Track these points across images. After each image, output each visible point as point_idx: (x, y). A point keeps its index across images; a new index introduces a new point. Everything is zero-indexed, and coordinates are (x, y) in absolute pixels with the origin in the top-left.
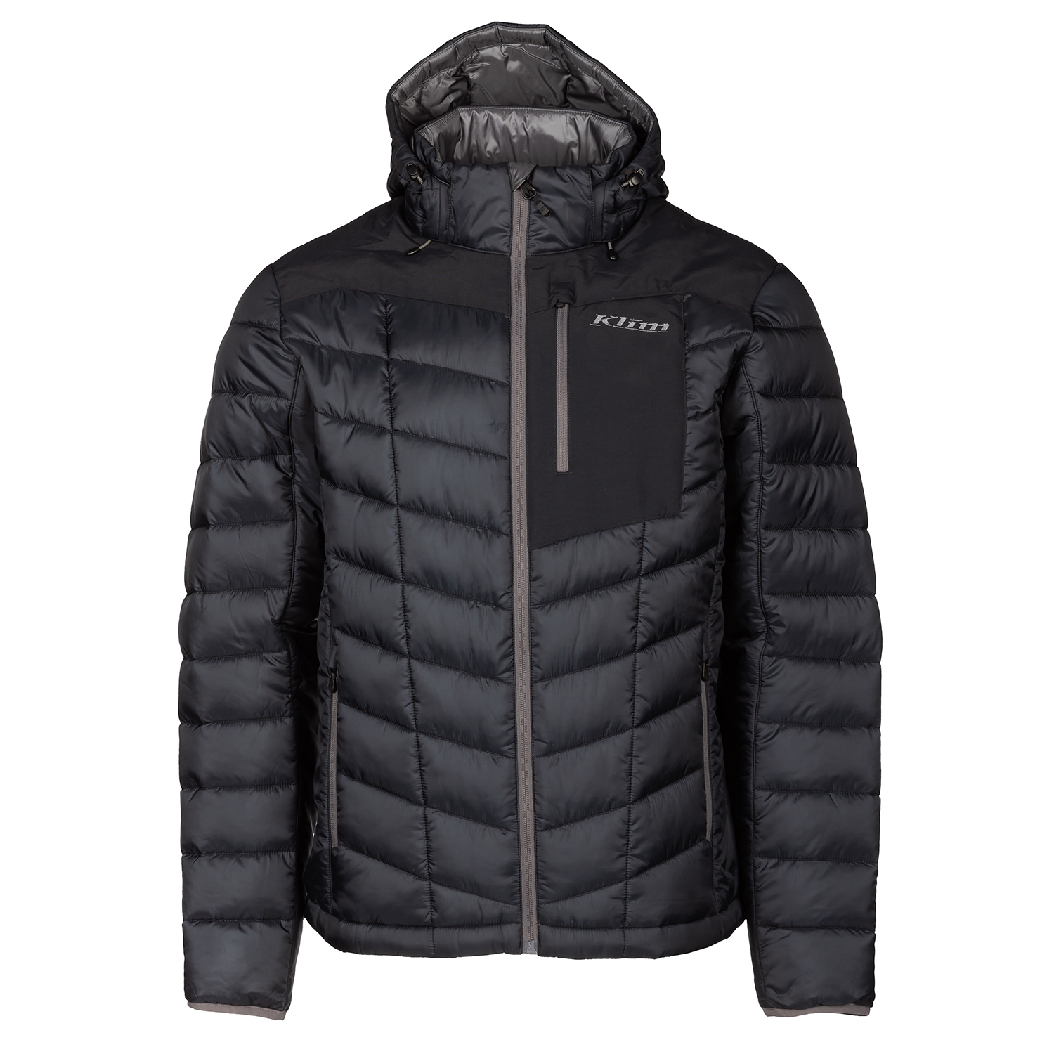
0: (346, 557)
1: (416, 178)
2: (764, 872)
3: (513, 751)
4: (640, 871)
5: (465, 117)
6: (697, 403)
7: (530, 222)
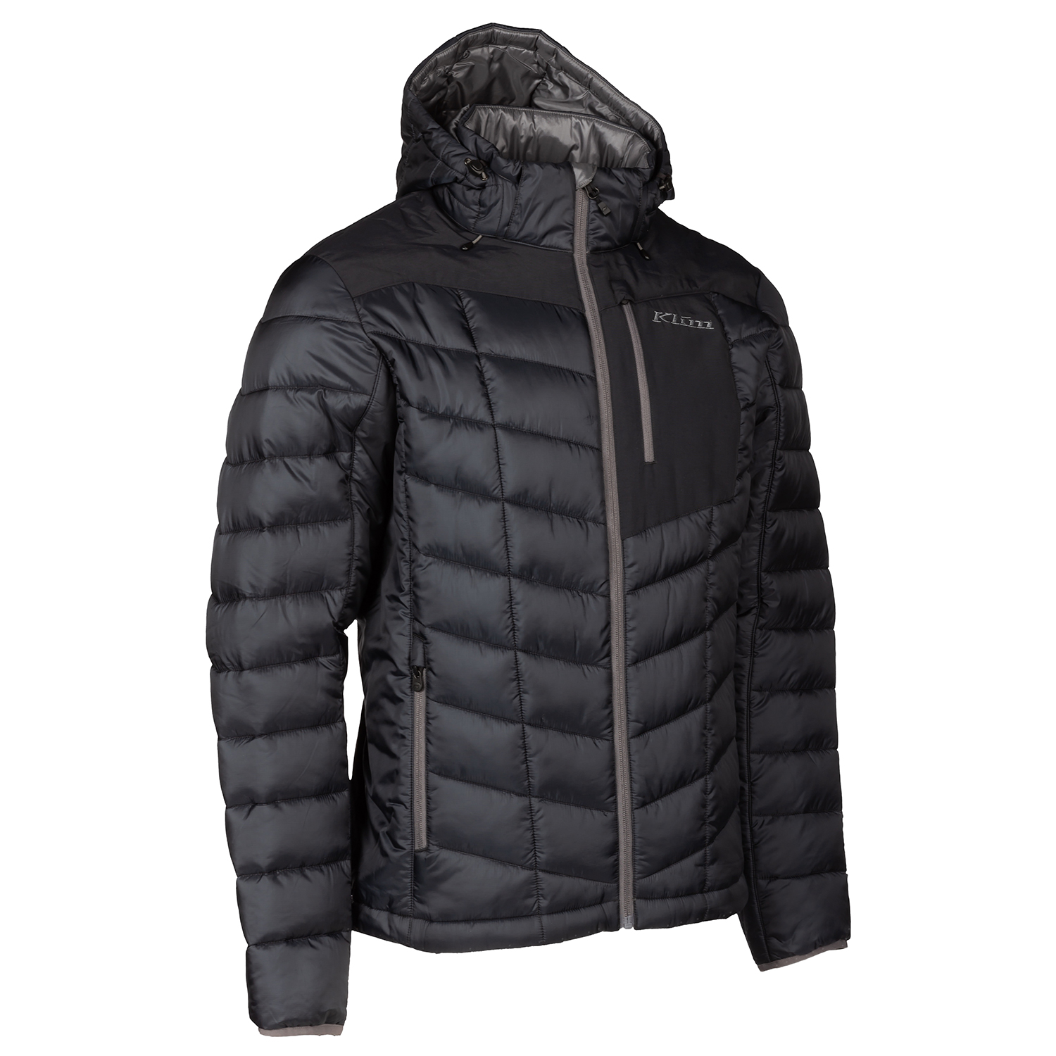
0: (442, 554)
1: (481, 174)
2: (762, 829)
3: (610, 734)
4: (713, 837)
5: (482, 115)
6: (746, 395)
7: (590, 221)
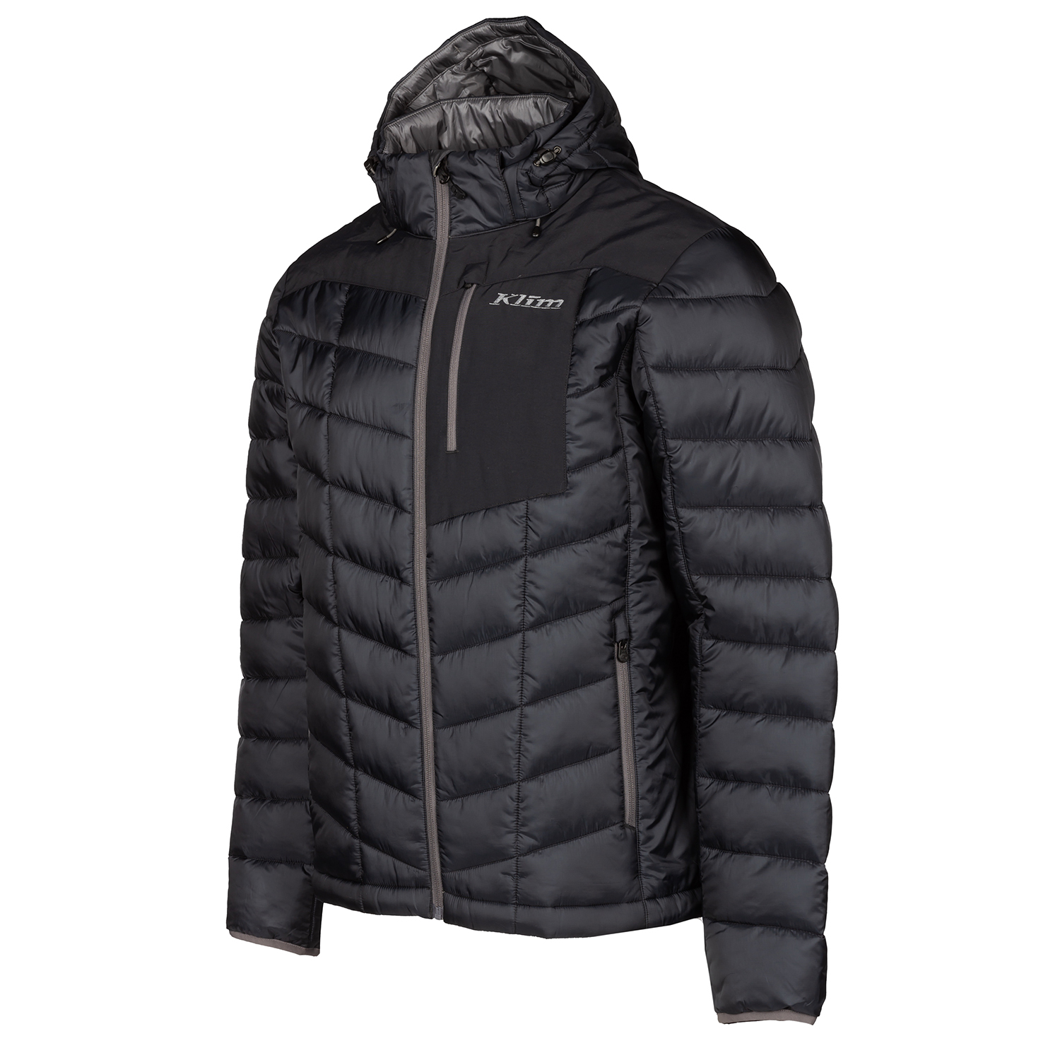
3: (419, 721)
4: (532, 850)
6: (577, 380)
7: (451, 206)
